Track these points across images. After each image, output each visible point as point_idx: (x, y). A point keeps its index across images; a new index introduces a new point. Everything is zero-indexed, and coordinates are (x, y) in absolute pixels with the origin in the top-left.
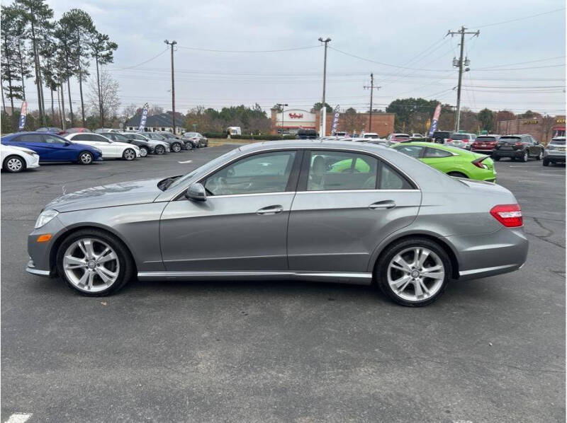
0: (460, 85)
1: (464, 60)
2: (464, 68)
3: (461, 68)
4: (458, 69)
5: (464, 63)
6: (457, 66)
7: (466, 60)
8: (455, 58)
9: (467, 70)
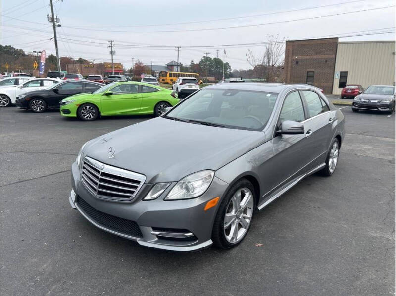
0: (55, 37)
1: (55, 17)
2: (57, 24)
3: (54, 24)
4: (52, 24)
5: (55, 20)
6: (51, 22)
7: (57, 19)
8: (48, 15)
9: (59, 26)
